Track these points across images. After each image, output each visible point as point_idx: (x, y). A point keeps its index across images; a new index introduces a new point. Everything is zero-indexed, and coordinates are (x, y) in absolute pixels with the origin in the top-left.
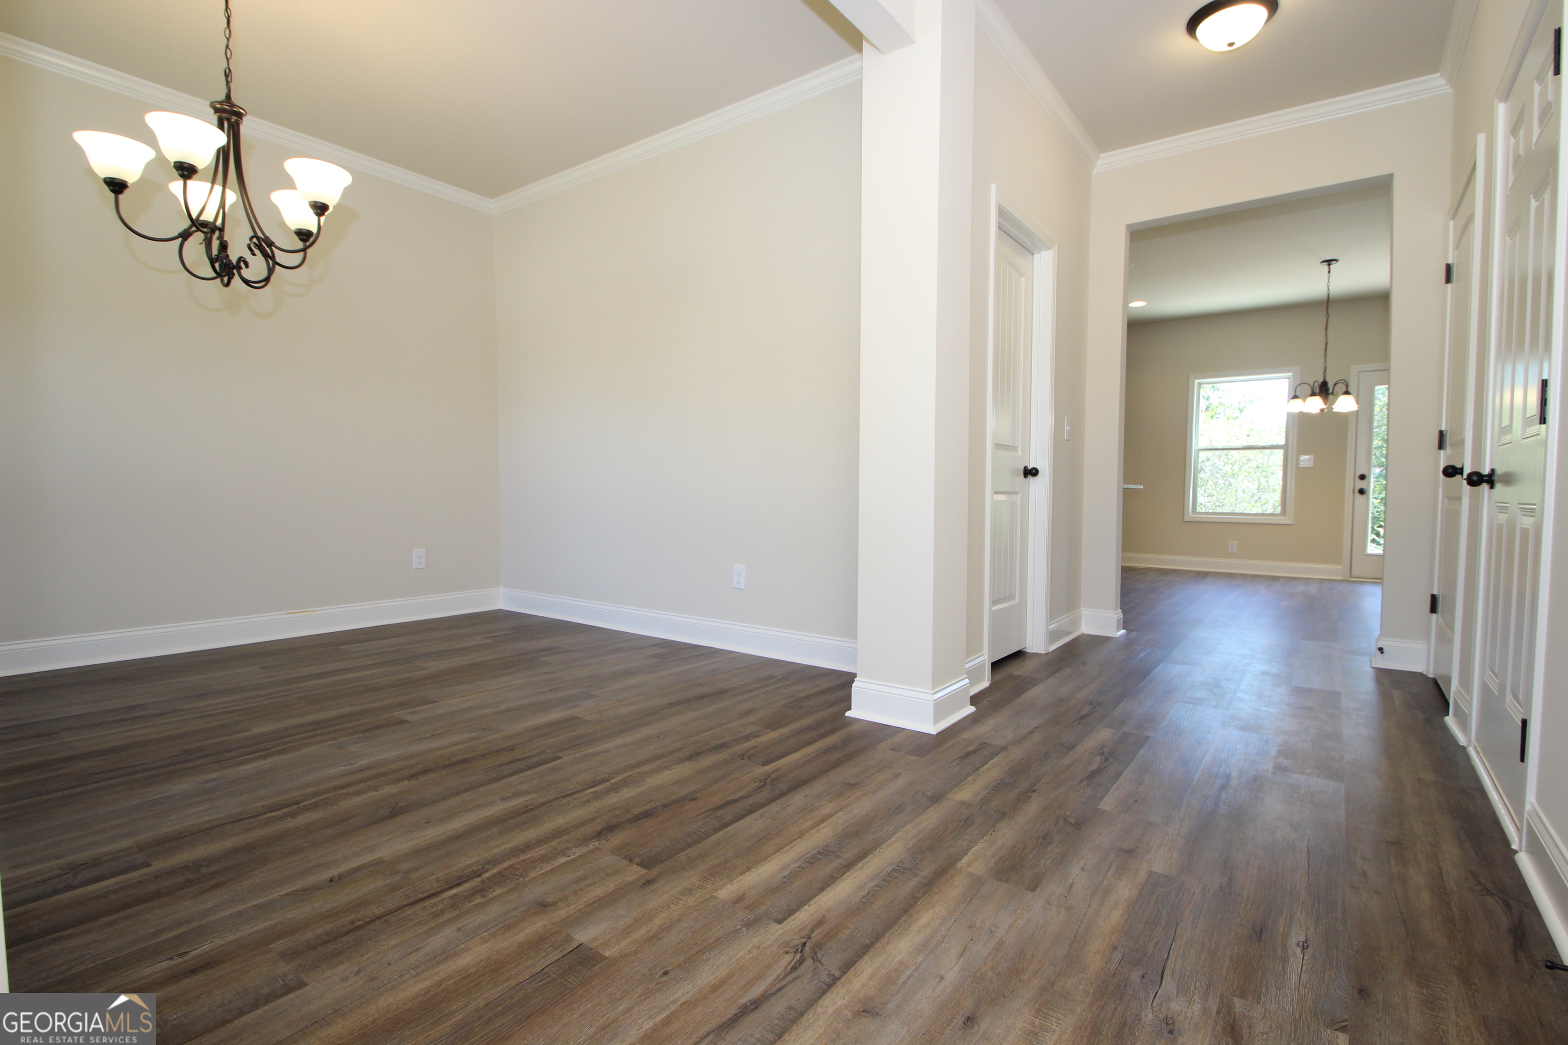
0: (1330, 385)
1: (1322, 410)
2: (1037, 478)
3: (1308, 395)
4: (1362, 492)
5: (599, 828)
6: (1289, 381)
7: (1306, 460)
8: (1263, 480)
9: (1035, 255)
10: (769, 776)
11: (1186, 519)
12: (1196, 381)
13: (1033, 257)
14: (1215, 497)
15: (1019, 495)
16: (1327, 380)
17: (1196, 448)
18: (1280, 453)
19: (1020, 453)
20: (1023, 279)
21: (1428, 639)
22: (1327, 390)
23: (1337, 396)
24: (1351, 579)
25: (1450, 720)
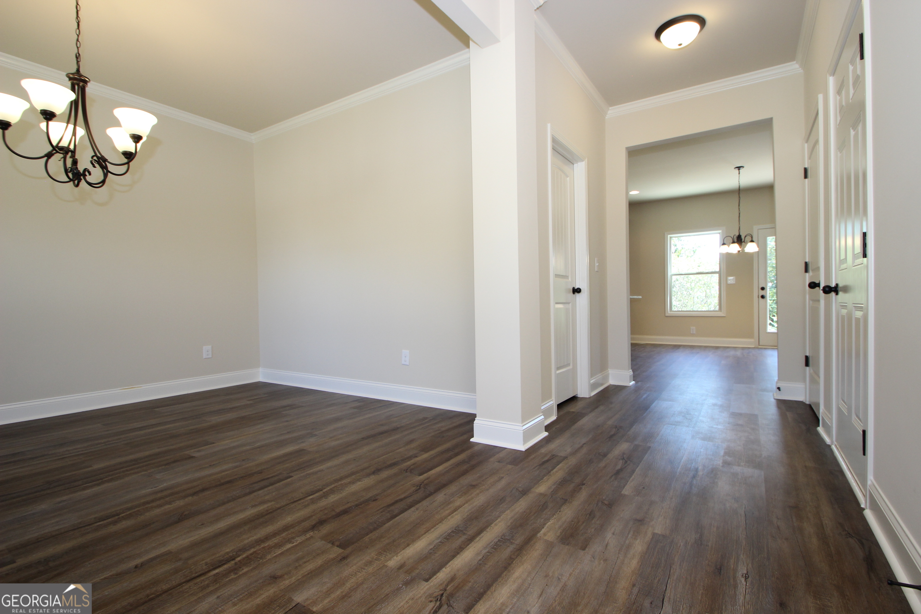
0: (743, 237)
1: (739, 251)
2: (580, 294)
3: (731, 243)
4: (763, 297)
5: (314, 523)
6: (720, 235)
7: (731, 279)
8: (708, 291)
9: (575, 165)
10: (423, 482)
11: (667, 315)
12: (669, 236)
13: (573, 166)
14: (682, 302)
15: (570, 304)
16: (741, 234)
17: (670, 274)
18: (717, 276)
19: (570, 279)
20: (568, 179)
21: (804, 381)
22: (741, 240)
23: (747, 243)
24: (760, 347)
25: (820, 429)
